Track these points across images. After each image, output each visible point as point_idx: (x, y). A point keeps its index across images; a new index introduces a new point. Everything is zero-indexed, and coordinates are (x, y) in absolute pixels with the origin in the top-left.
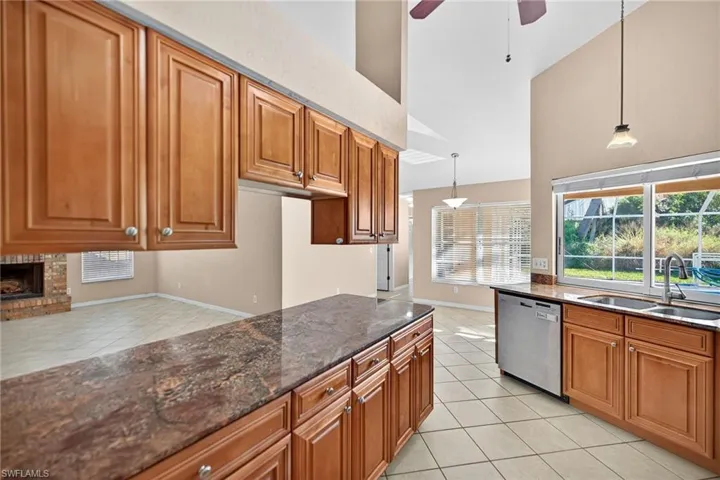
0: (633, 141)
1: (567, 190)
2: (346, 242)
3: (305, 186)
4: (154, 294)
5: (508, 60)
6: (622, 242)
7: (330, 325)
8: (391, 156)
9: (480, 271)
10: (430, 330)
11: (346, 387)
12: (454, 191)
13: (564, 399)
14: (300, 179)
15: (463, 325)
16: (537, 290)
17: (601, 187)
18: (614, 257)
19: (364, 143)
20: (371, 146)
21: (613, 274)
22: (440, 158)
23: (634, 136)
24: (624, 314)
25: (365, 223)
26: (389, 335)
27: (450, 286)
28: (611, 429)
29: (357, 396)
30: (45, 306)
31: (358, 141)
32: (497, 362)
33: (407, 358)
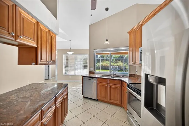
0: (109, 43)
1: (96, 52)
2: (37, 64)
3: (15, 40)
5: (91, 16)
6: (101, 64)
7: (28, 98)
8: (54, 36)
9: (76, 71)
10: (67, 91)
11: (39, 122)
12: (70, 50)
13: (97, 100)
14: (12, 36)
15: (72, 86)
16: (91, 75)
17: (103, 52)
18: (100, 67)
19: (44, 29)
20: (47, 31)
21: (100, 70)
22: (66, 41)
23: (109, 42)
24: (108, 79)
25: (44, 57)
26: (55, 96)
27: (68, 76)
28: (106, 104)
29: (43, 123)
31: (41, 27)
32: (82, 95)
33: (61, 102)
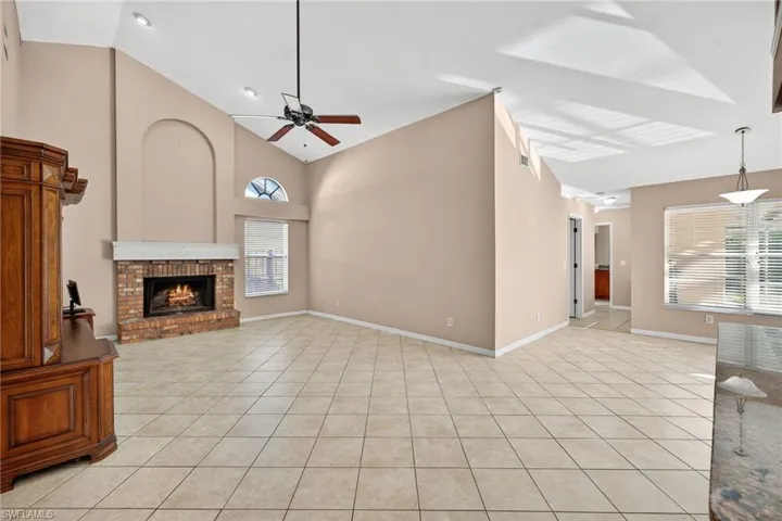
4: (305, 312)
12: (742, 180)
30: (219, 320)
